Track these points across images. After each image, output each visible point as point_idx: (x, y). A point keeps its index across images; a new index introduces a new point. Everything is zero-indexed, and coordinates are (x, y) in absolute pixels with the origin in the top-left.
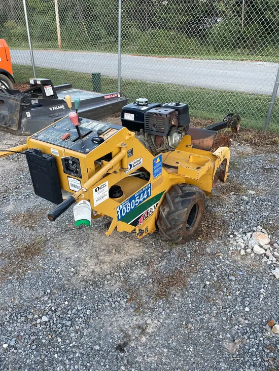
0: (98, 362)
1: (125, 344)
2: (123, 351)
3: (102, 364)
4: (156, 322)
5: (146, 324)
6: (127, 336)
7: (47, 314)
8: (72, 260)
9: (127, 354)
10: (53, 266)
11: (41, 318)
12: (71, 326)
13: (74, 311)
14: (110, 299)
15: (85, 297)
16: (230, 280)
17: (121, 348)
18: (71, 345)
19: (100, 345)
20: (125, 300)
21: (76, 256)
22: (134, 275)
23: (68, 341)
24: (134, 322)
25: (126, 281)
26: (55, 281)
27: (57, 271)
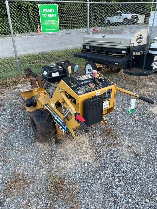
0: (142, 163)
1: (135, 153)
2: (138, 155)
3: (143, 162)
4: (126, 142)
5: (127, 145)
6: (131, 152)
7: (114, 179)
8: (78, 164)
9: (139, 154)
10: (79, 173)
11: (116, 182)
12: (124, 169)
13: (115, 167)
14: (112, 153)
15: (107, 162)
16: (113, 118)
17: (136, 155)
18: (133, 171)
19: (134, 162)
20: (114, 148)
21: (76, 161)
22: (100, 142)
23: (131, 172)
24: (125, 148)
25: (103, 146)
26: (91, 173)
27: (83, 171)
